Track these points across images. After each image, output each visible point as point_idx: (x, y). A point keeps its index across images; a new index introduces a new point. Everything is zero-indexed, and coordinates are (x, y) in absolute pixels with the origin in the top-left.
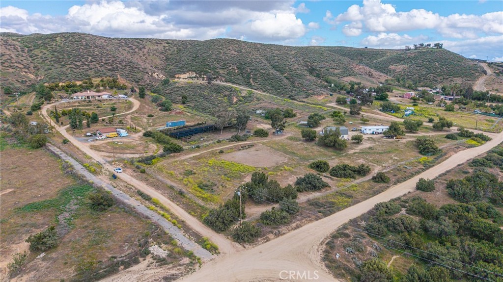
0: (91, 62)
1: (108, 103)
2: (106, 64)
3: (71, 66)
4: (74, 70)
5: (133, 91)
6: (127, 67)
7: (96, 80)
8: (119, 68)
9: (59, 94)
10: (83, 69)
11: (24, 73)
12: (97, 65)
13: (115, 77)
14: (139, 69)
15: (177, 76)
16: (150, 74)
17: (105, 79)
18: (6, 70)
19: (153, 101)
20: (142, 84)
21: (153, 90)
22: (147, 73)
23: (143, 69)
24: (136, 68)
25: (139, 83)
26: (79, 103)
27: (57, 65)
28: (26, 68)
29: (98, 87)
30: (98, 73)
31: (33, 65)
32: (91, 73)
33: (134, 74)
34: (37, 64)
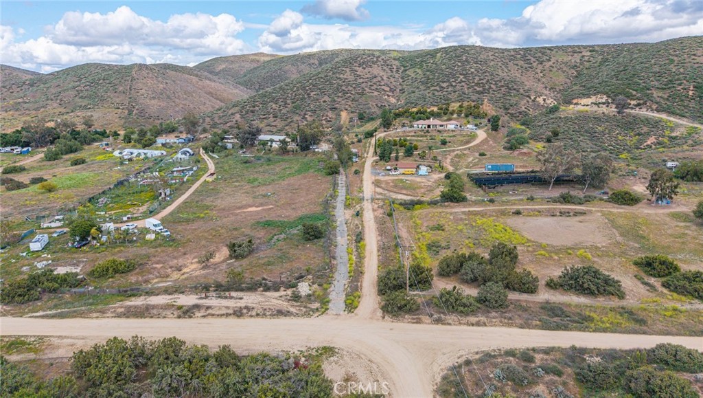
0: (461, 82)
1: (448, 134)
2: (477, 84)
3: (435, 88)
4: (436, 93)
6: (503, 89)
7: (454, 105)
8: (490, 90)
9: (404, 122)
10: (447, 91)
11: (386, 97)
12: (466, 86)
13: (480, 102)
14: (518, 91)
15: (575, 101)
16: (532, 98)
17: (466, 104)
18: (371, 94)
19: (507, 136)
21: (523, 121)
22: (528, 96)
23: (525, 91)
24: (515, 89)
25: (509, 111)
27: (422, 88)
28: (392, 90)
29: (452, 113)
30: (461, 96)
31: (400, 88)
32: (453, 96)
33: (509, 98)
34: (405, 86)
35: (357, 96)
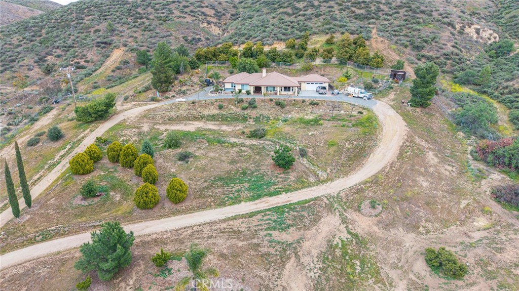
1: (300, 115)
3: (285, 10)
4: (286, 18)
5: (397, 75)
6: (402, 11)
7: (317, 39)
8: (380, 14)
10: (304, 15)
11: (205, 25)
12: (336, 7)
13: (363, 34)
14: (430, 15)
16: (458, 27)
17: (338, 37)
18: (181, 19)
19: (459, 124)
20: (431, 54)
21: (460, 74)
22: (451, 24)
23: (441, 15)
24: (423, 12)
25: (423, 52)
26: (221, 107)
27: (265, 10)
28: (219, 15)
29: (312, 57)
30: (329, 23)
31: (234, 11)
32: (316, 23)
33: (416, 26)
34: (241, 9)
35: (156, 22)
